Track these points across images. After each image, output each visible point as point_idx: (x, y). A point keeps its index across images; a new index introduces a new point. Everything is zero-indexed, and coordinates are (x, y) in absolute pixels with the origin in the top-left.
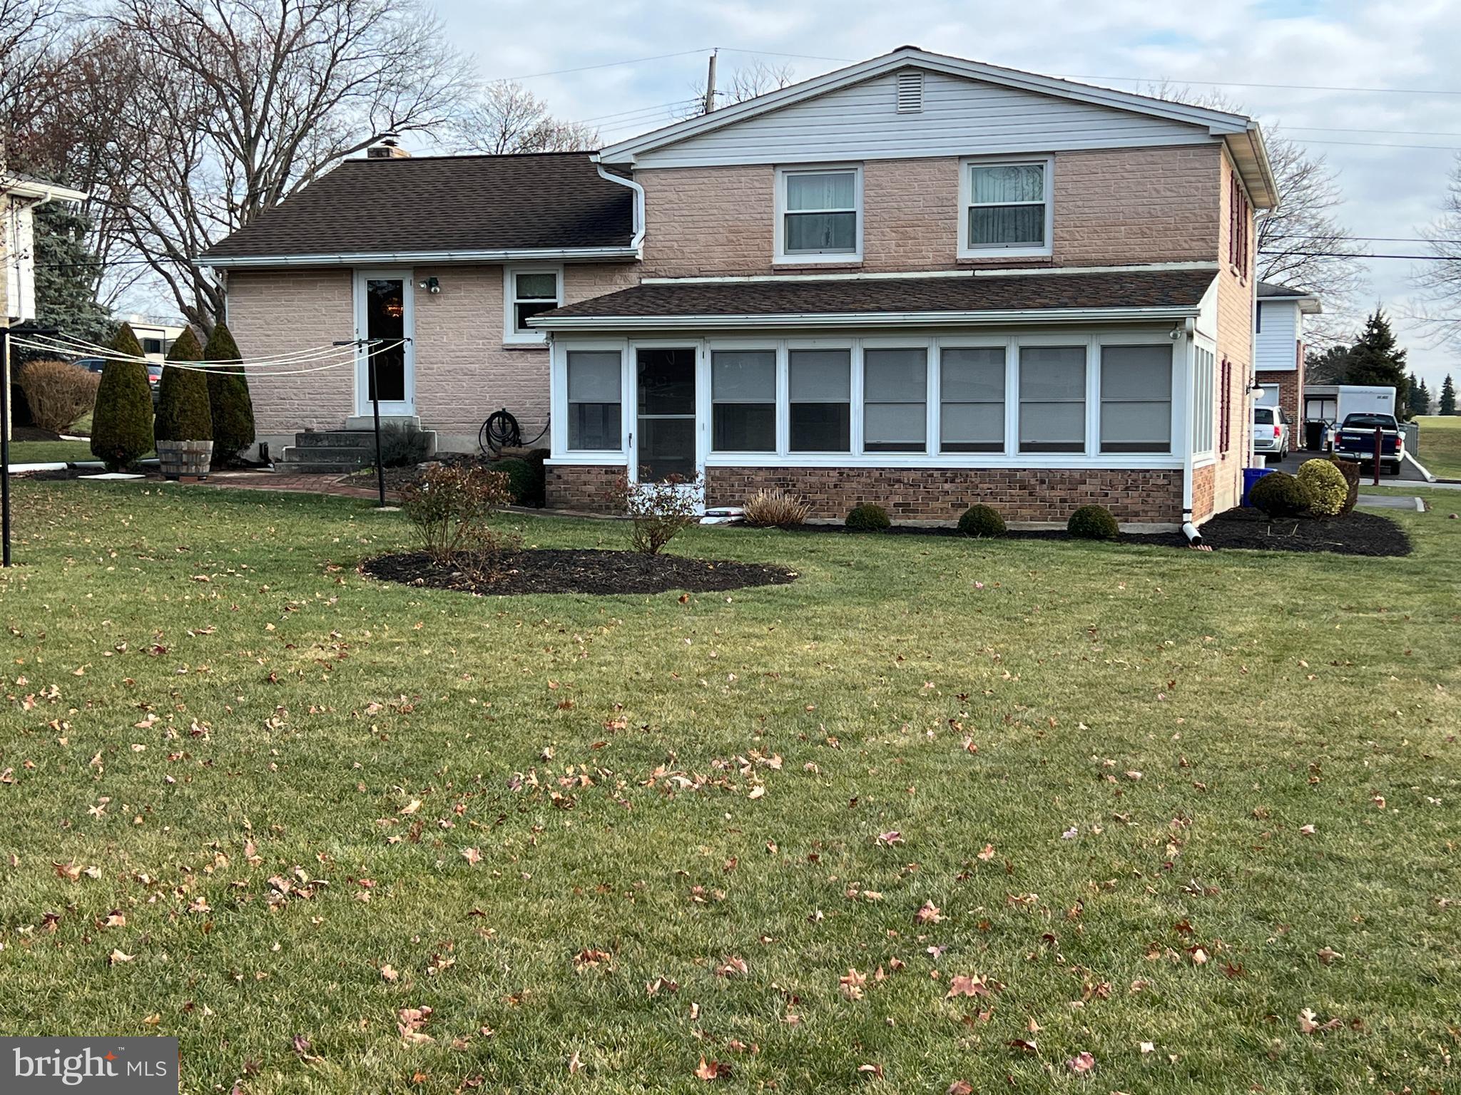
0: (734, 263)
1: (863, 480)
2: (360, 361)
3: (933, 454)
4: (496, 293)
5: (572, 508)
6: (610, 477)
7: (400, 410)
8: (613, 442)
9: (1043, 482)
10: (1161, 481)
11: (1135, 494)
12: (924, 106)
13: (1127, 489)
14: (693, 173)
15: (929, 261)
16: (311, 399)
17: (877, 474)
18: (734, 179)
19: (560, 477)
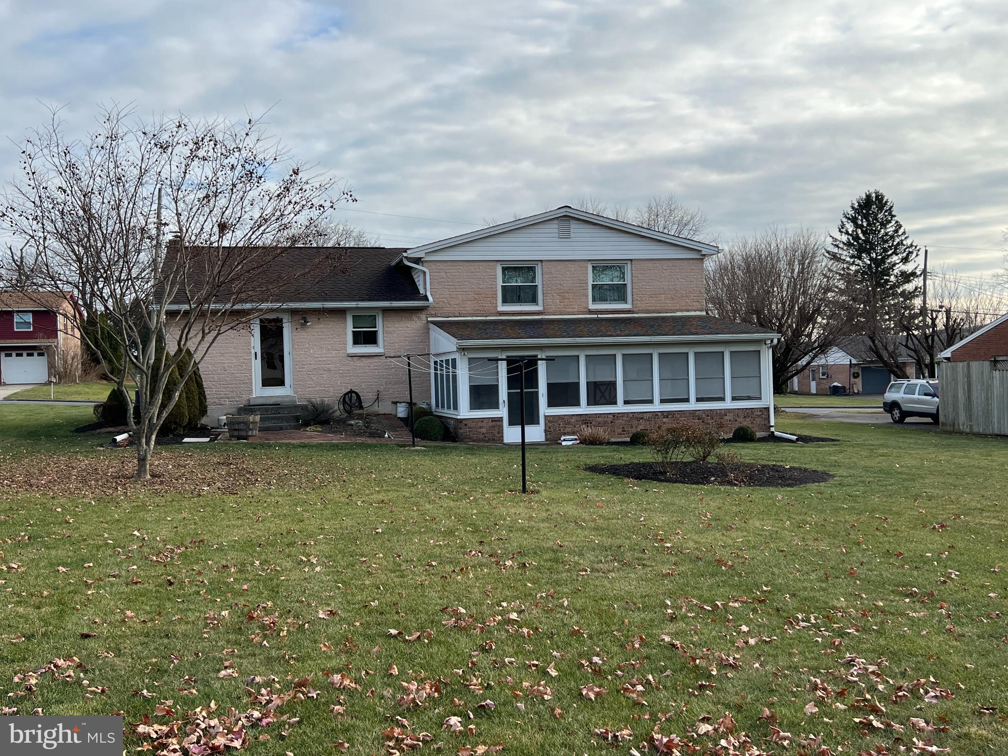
0: (478, 310)
1: (625, 418)
2: (256, 366)
3: (657, 404)
4: (343, 325)
5: (474, 441)
6: (494, 423)
7: (283, 392)
8: (496, 406)
9: (708, 416)
10: (759, 413)
11: (748, 419)
12: (572, 235)
13: (745, 417)
14: (454, 264)
15: (576, 310)
17: (631, 415)
18: (476, 267)
19: (466, 425)
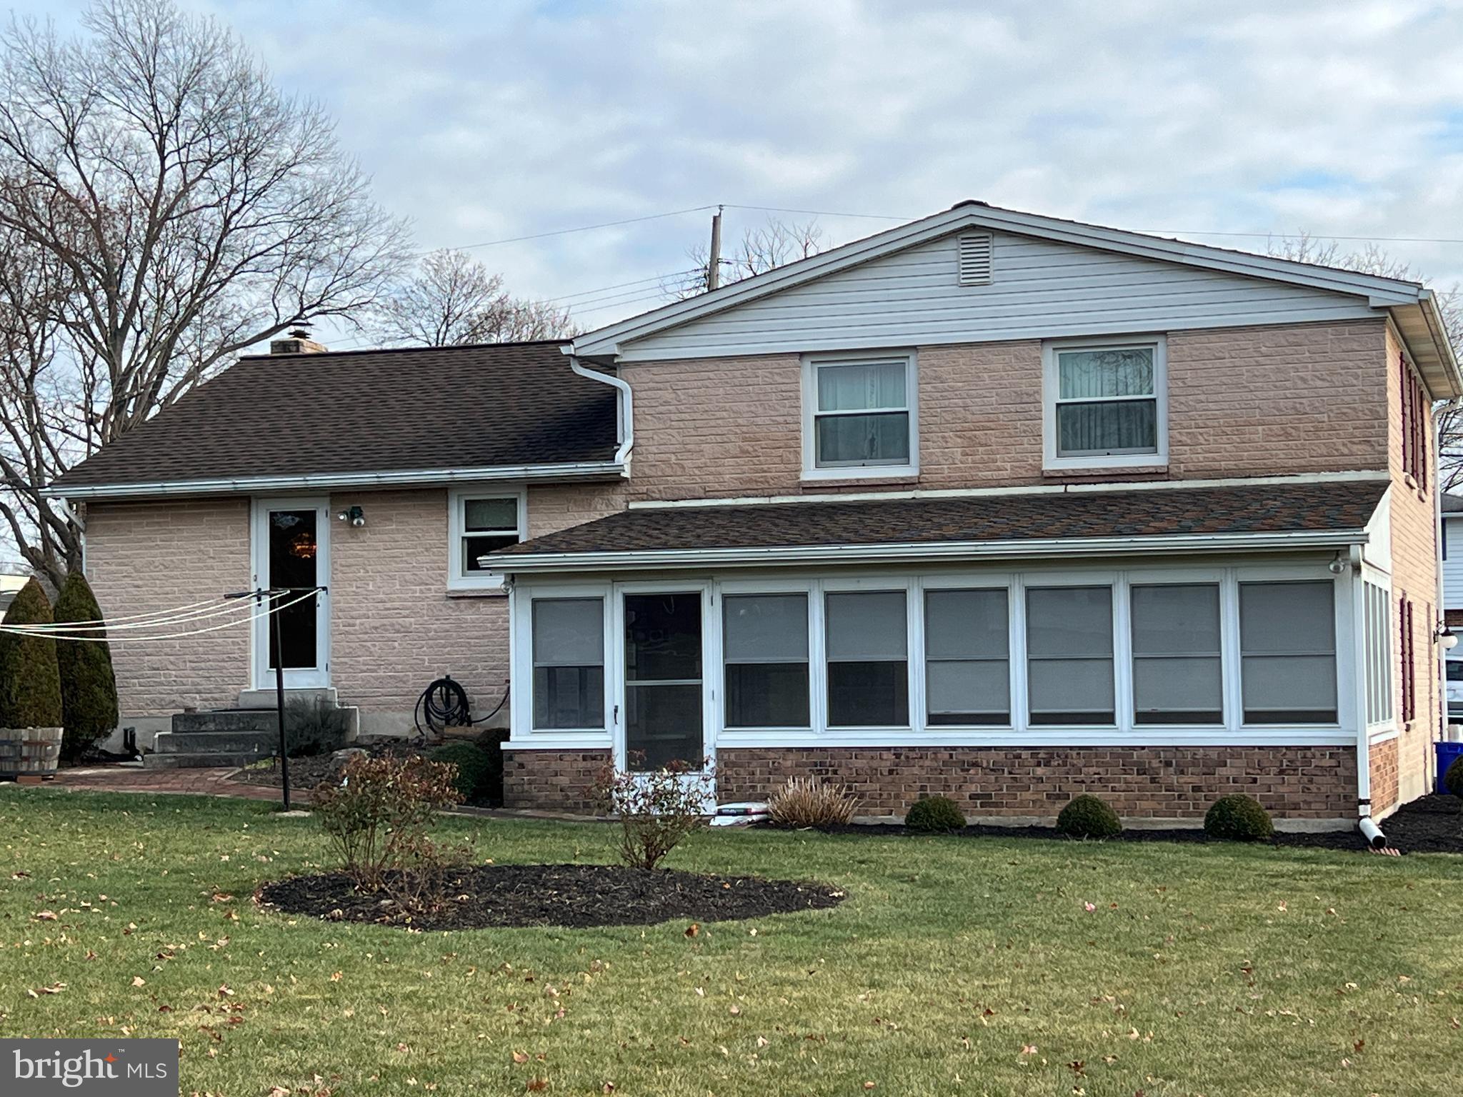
0: (750, 480)
1: (927, 763)
2: (259, 617)
3: (1021, 728)
4: (439, 524)
5: (539, 807)
6: (589, 764)
7: (312, 681)
8: (594, 719)
9: (1168, 764)
10: (1327, 762)
11: (1293, 779)
12: (994, 276)
13: (1282, 772)
15: (1005, 474)
16: (193, 669)
17: (946, 755)
18: (748, 373)
19: (522, 766)
